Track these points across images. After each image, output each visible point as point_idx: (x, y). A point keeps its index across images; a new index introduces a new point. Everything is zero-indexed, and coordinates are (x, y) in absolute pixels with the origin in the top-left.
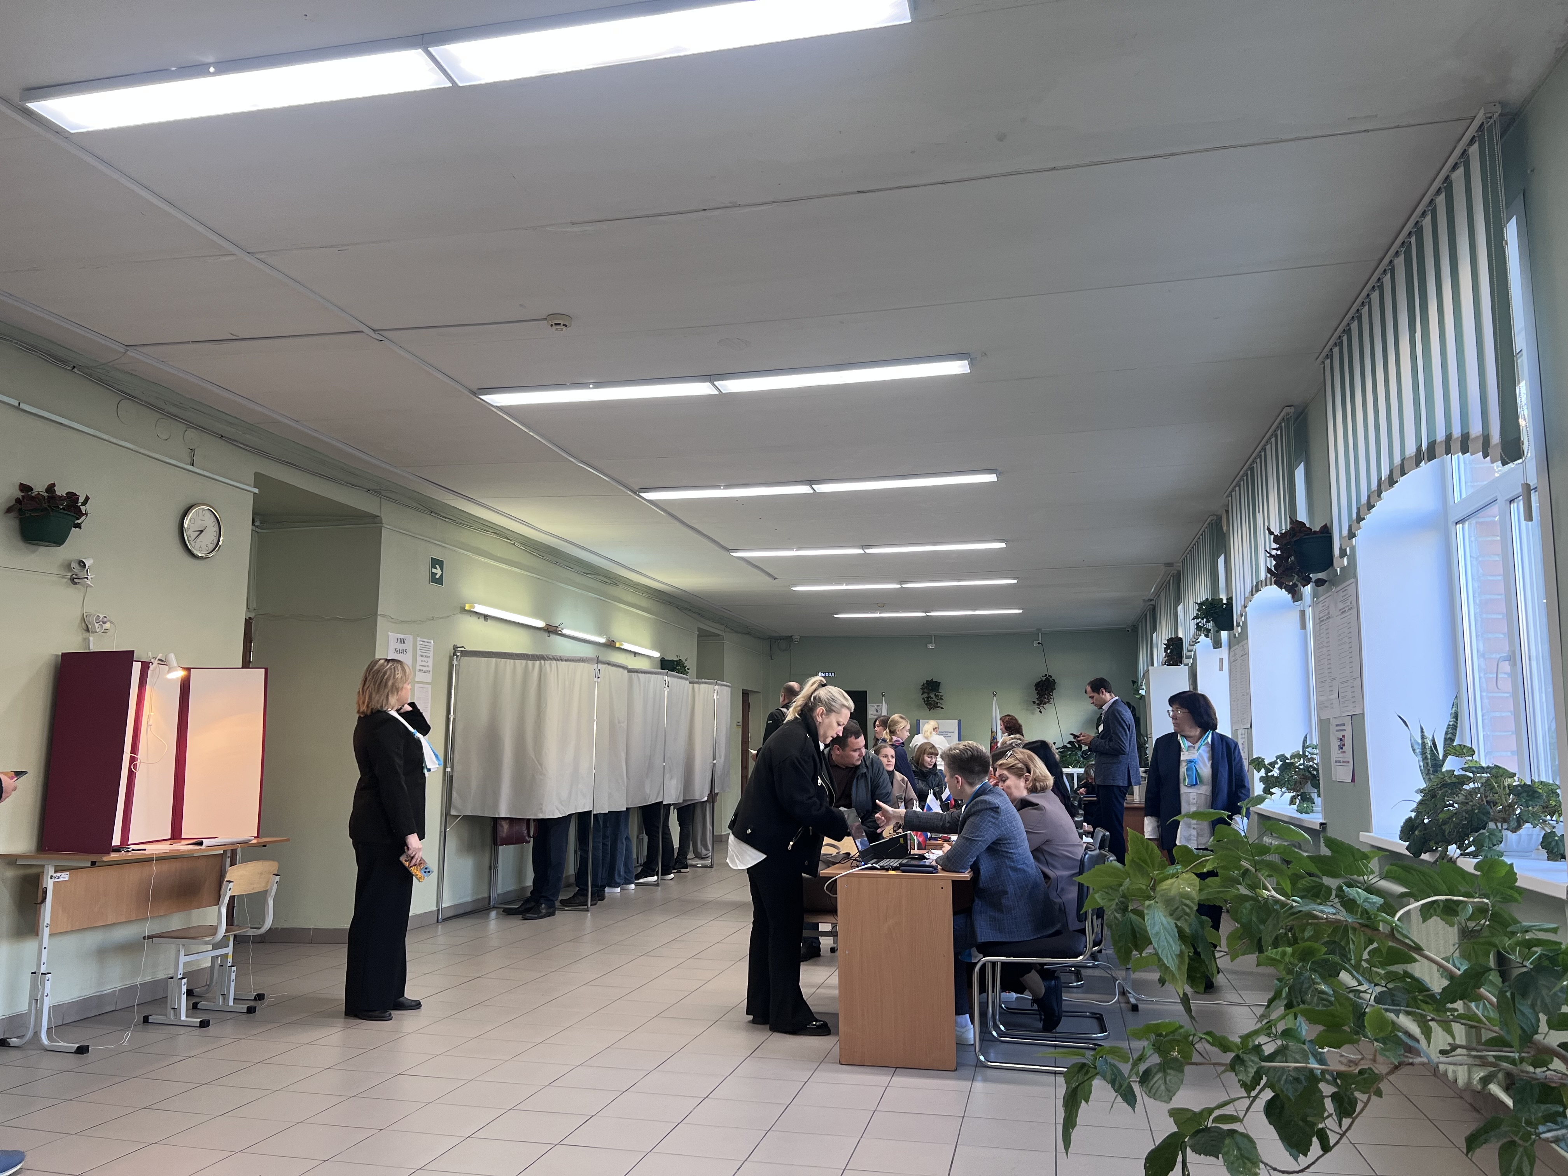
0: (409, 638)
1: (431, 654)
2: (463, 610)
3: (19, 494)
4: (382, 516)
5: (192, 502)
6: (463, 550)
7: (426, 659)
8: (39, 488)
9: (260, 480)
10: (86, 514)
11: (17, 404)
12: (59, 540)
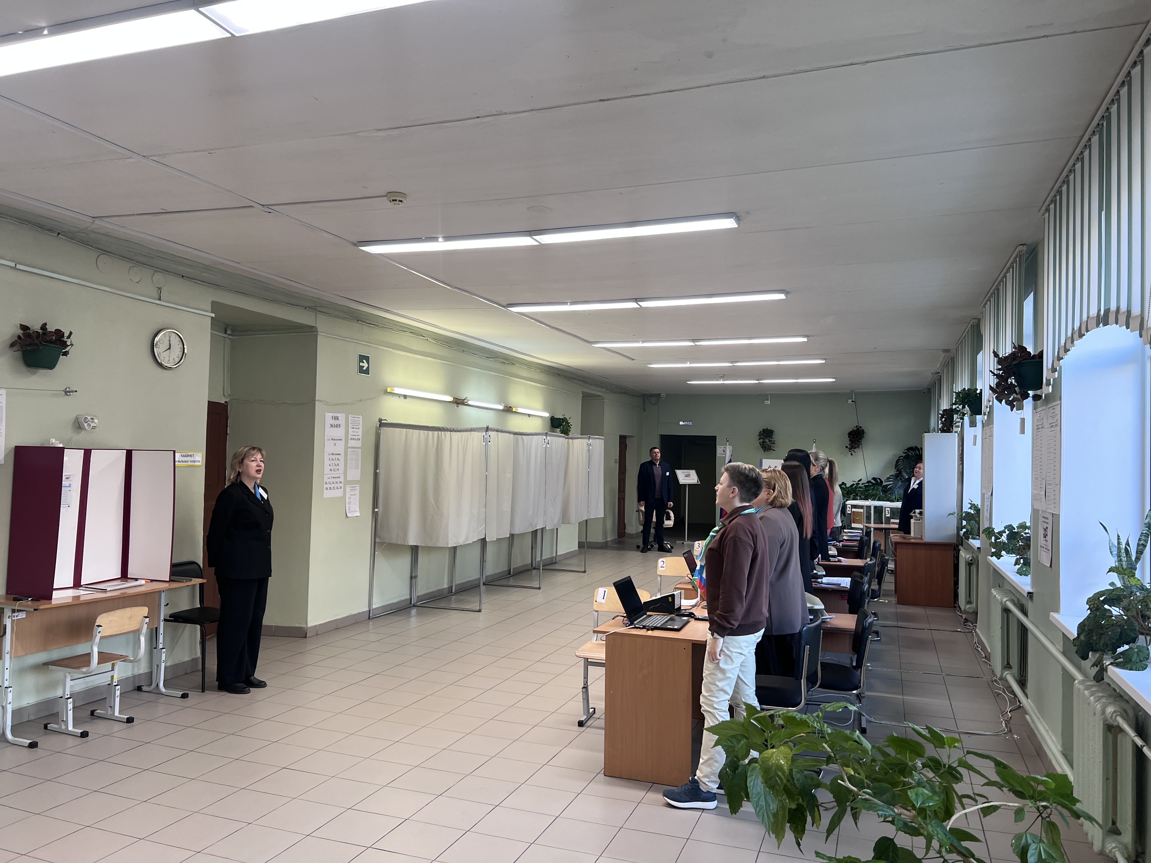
0: (342, 416)
1: (361, 426)
2: (386, 392)
3: (20, 332)
4: (318, 327)
5: (162, 327)
6: (384, 346)
7: (356, 430)
8: (36, 326)
9: (215, 306)
10: (72, 345)
11: (14, 266)
12: (51, 365)
